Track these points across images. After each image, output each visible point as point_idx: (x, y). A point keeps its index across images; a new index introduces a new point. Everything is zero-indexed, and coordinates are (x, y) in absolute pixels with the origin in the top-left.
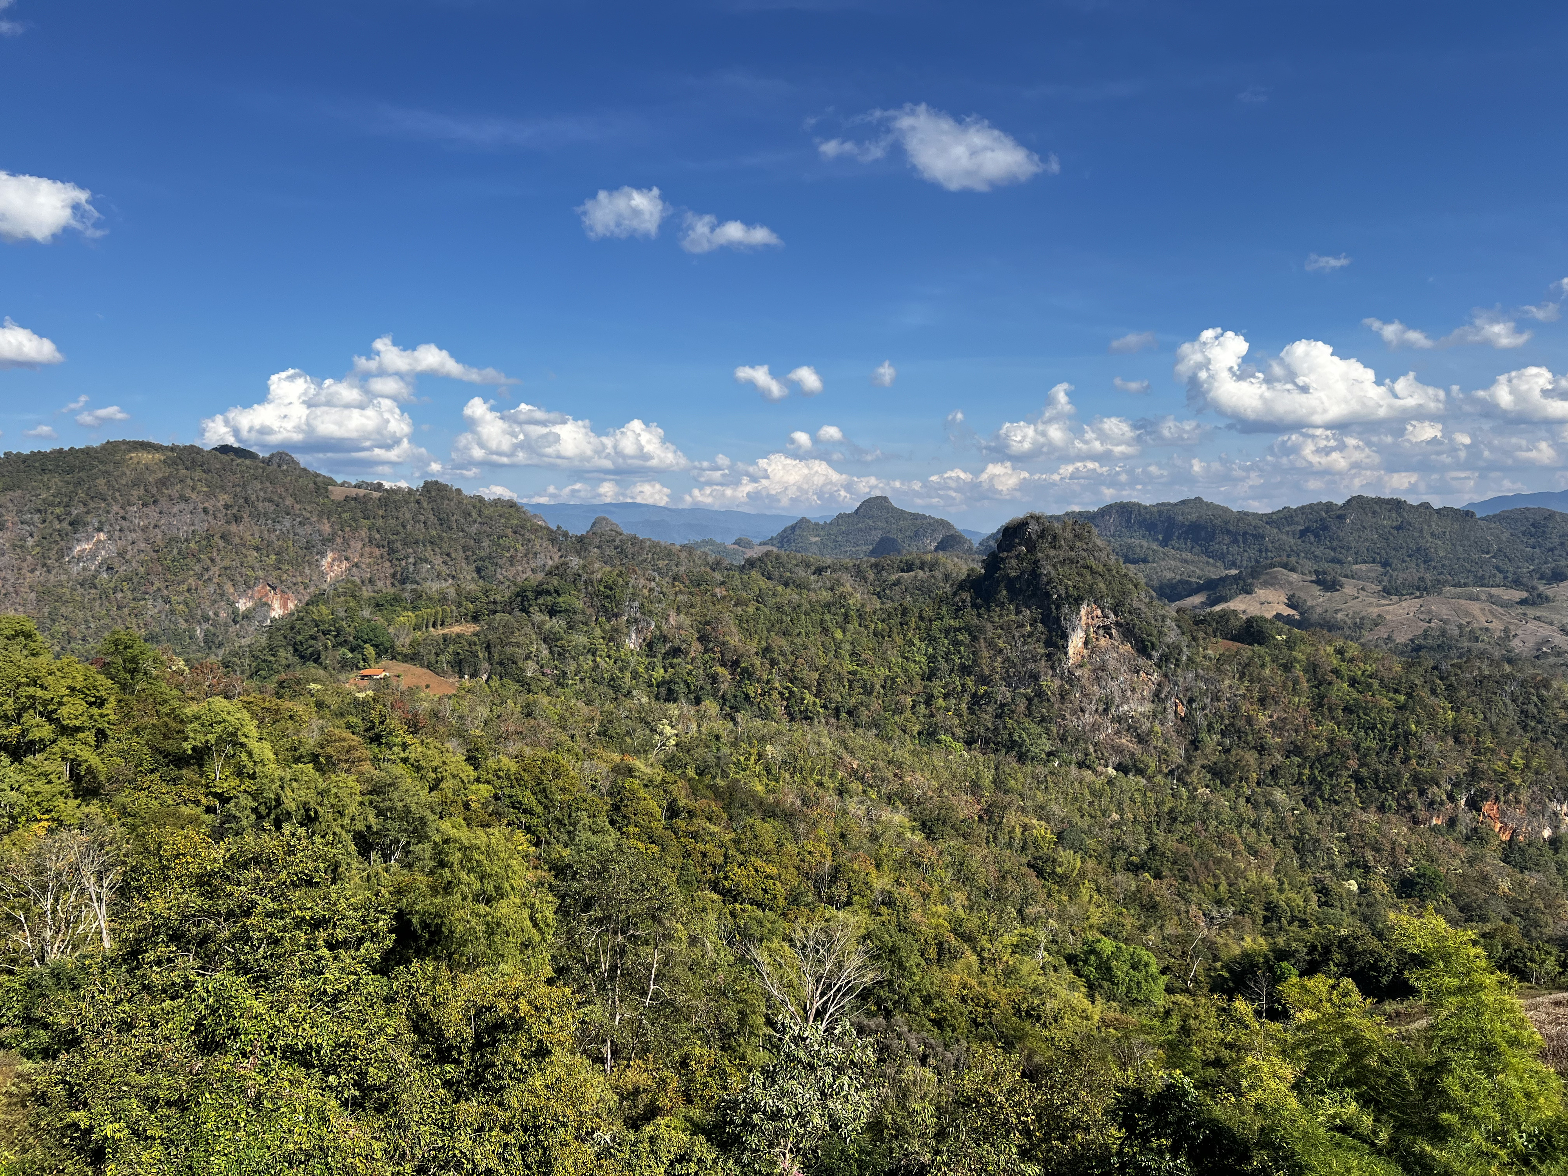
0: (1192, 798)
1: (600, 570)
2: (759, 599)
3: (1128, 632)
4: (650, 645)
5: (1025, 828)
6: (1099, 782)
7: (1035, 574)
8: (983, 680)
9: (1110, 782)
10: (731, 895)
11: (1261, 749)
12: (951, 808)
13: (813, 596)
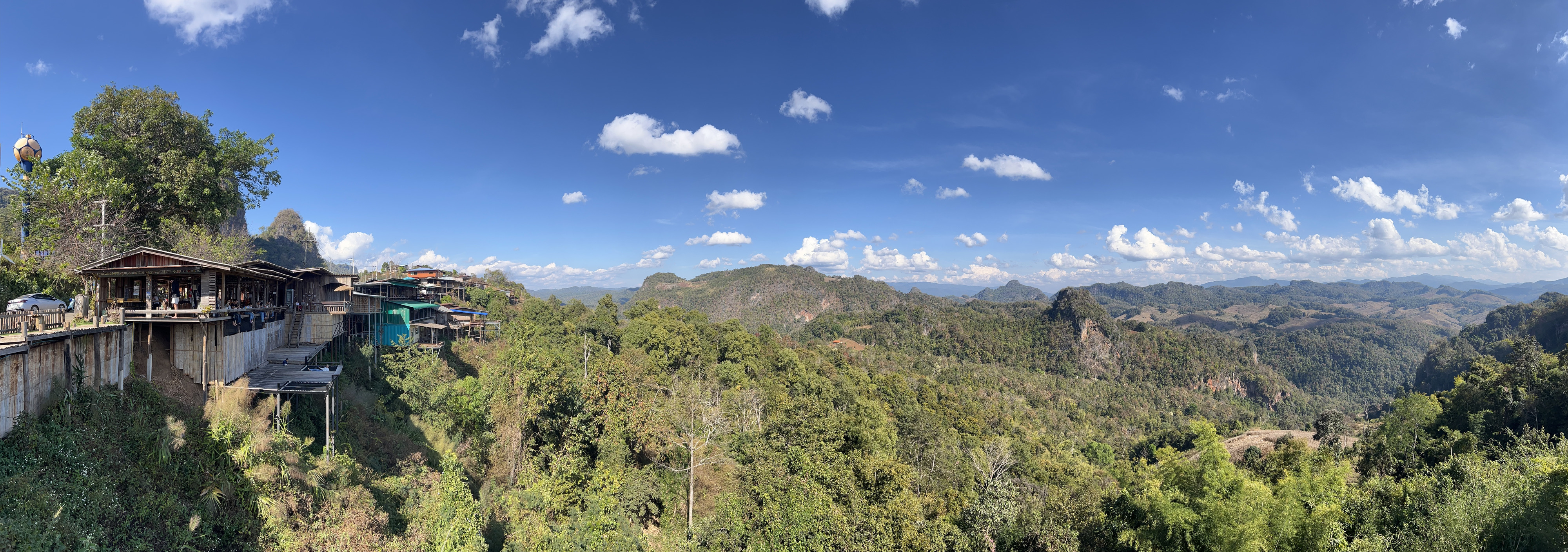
0: (1122, 387)
1: (914, 306)
2: (971, 317)
3: (1101, 329)
4: (931, 334)
5: (1067, 402)
6: (1092, 383)
7: (1070, 308)
8: (1052, 347)
9: (1096, 383)
10: (961, 430)
11: (1144, 368)
12: (1041, 396)
13: (991, 316)
